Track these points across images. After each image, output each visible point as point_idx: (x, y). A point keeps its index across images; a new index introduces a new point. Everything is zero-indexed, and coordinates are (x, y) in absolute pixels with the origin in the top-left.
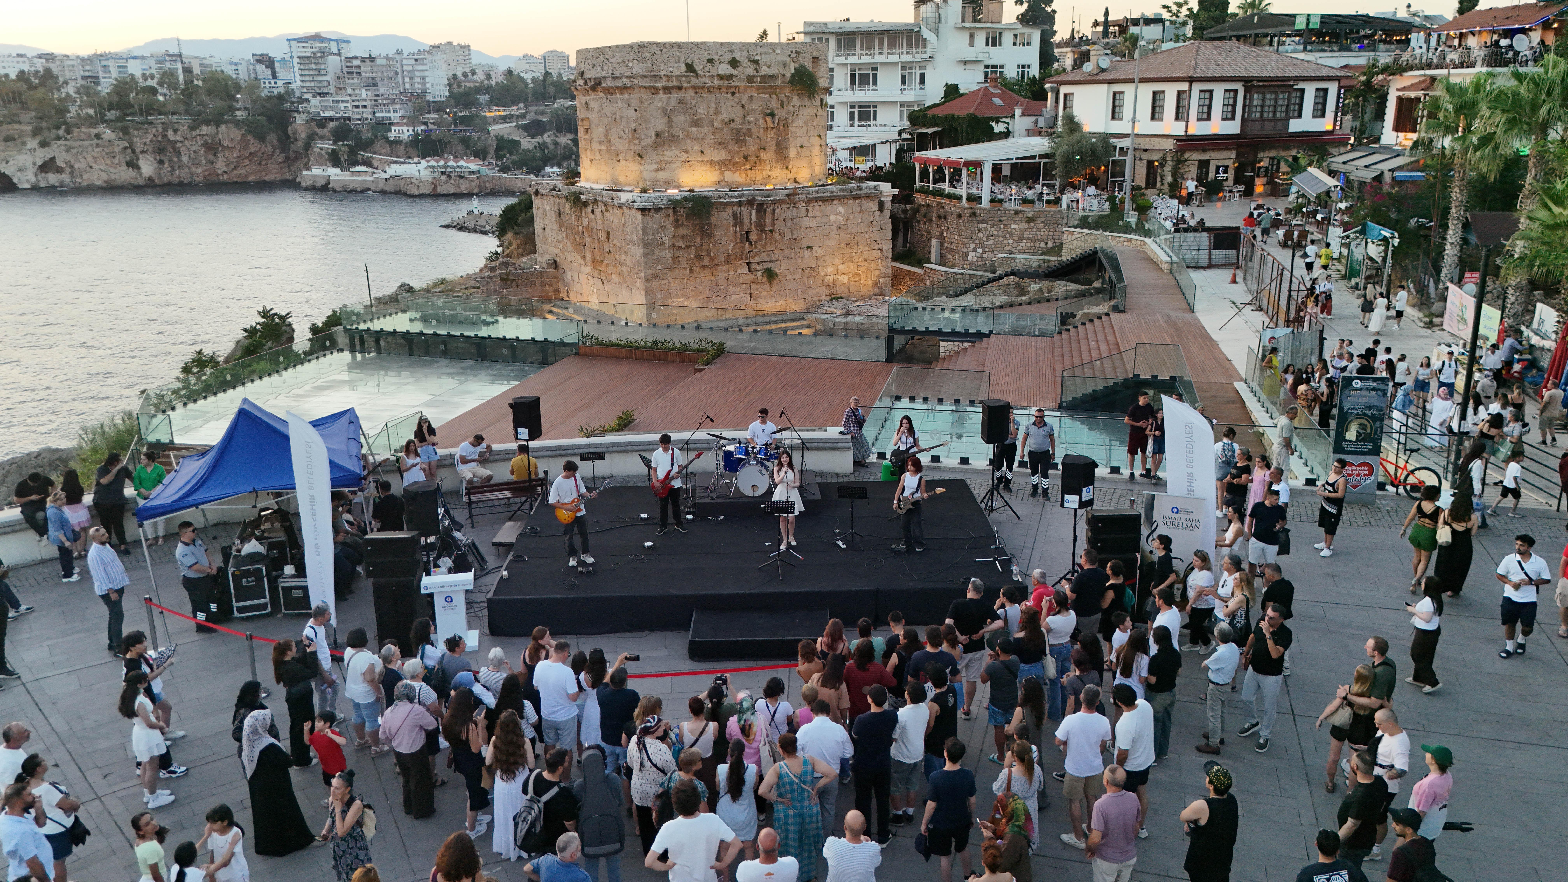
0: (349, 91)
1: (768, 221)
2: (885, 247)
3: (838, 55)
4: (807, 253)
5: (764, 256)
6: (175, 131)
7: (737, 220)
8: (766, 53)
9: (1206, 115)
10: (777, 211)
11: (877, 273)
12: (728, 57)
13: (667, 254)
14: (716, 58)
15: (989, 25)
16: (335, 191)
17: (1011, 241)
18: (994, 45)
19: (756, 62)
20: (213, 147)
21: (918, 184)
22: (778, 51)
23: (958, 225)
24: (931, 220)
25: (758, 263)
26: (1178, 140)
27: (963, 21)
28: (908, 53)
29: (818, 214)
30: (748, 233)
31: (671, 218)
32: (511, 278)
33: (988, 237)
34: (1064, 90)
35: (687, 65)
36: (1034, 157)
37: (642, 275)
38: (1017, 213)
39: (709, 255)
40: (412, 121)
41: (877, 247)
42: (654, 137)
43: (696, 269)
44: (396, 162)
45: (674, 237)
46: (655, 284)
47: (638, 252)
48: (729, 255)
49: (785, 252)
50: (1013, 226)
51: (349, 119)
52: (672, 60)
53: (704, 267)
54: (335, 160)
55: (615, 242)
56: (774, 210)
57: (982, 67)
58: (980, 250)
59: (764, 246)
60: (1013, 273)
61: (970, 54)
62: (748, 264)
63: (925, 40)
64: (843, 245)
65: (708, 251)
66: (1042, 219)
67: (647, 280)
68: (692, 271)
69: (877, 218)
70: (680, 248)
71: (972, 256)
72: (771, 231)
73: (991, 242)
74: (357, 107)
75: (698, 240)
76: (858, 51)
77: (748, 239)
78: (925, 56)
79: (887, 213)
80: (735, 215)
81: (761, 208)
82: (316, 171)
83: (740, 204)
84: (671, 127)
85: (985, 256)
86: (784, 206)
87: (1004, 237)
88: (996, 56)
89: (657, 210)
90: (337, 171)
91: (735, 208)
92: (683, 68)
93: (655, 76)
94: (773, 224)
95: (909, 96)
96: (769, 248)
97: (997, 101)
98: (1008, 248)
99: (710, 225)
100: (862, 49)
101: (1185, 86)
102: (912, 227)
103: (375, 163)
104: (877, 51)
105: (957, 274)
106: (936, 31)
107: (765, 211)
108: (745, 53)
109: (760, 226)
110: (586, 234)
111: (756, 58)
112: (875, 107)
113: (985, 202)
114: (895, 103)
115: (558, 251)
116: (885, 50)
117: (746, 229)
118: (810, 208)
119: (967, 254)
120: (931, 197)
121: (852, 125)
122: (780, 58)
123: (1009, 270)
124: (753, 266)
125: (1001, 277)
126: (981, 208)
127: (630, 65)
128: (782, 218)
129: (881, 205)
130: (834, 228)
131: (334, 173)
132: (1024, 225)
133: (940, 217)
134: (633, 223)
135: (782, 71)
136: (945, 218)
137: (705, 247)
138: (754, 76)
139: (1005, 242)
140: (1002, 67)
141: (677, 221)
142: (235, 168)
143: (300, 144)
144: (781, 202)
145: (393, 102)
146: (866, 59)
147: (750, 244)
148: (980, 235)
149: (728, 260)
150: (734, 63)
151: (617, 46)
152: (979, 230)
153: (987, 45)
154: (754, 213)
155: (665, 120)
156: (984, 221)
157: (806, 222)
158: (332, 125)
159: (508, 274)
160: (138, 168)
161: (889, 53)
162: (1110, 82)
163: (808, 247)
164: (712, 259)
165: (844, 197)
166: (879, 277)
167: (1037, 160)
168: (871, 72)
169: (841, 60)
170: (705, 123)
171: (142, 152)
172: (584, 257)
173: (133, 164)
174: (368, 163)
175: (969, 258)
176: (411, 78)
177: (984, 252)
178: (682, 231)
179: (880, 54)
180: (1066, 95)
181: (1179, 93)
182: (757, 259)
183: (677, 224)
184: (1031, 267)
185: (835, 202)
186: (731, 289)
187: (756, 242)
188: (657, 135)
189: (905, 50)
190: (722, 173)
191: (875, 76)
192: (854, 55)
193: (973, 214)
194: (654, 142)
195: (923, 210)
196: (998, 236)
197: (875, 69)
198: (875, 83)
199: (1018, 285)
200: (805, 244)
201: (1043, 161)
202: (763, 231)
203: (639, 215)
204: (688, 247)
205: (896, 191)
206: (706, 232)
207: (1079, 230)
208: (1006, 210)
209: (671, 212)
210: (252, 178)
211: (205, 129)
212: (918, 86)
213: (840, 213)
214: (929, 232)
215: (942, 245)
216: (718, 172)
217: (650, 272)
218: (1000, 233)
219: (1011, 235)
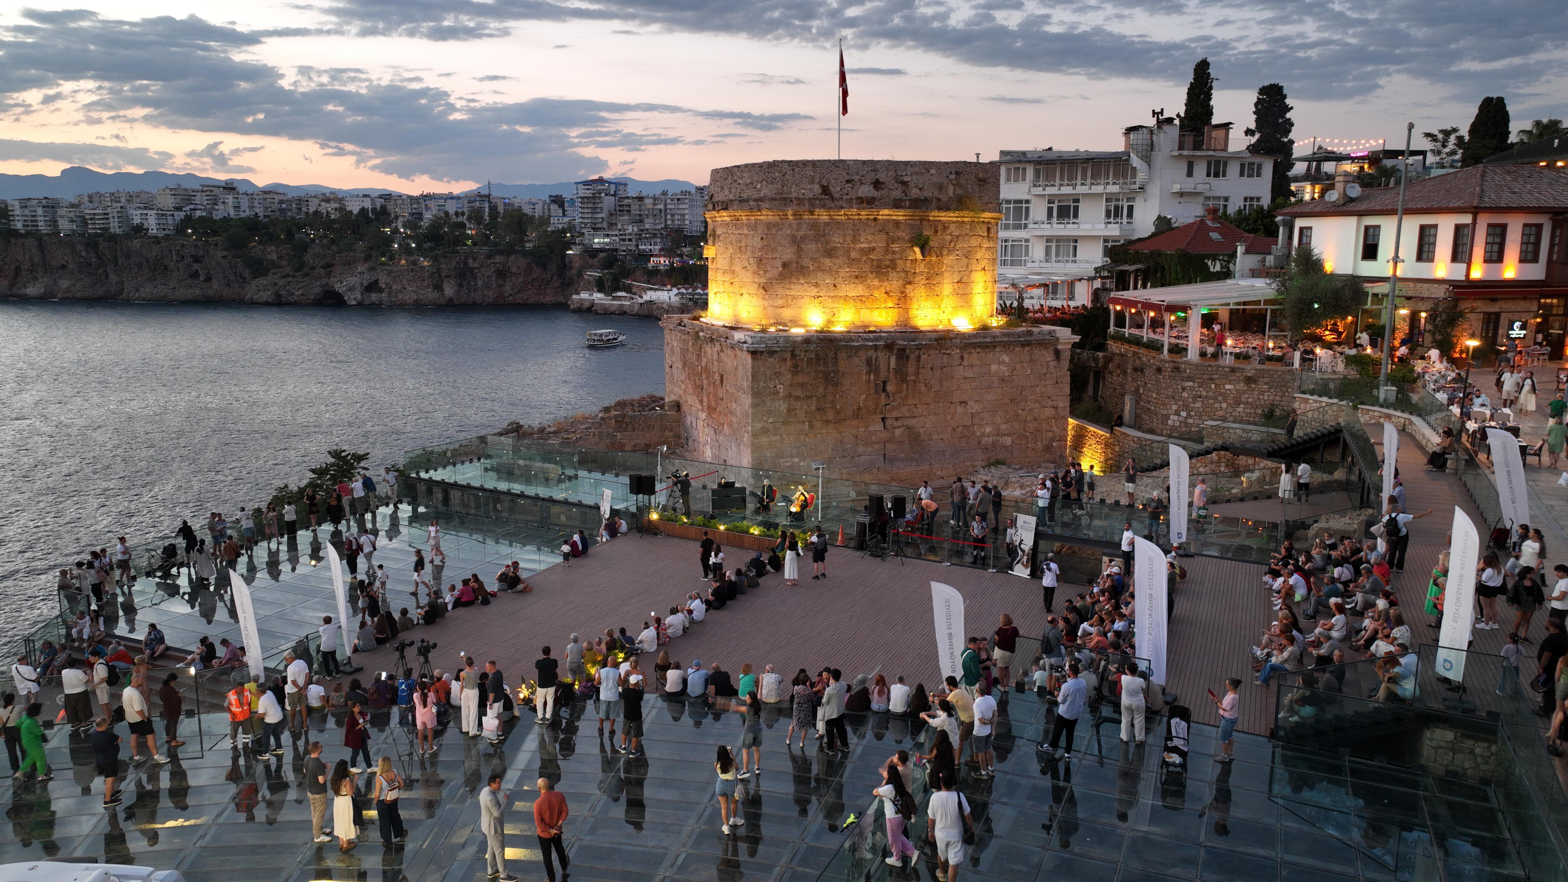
0: (619, 227)
1: (911, 368)
2: (1061, 405)
3: (1035, 186)
4: (960, 409)
5: (904, 411)
6: (475, 259)
7: (872, 366)
8: (917, 173)
9: (1495, 256)
10: (924, 357)
11: (1050, 435)
12: (871, 177)
13: (783, 406)
14: (856, 178)
15: (1211, 153)
16: (597, 313)
17: (1224, 405)
18: (1217, 175)
19: (905, 183)
20: (502, 274)
21: (1112, 329)
22: (933, 171)
23: (1158, 382)
24: (1125, 372)
25: (897, 419)
26: (1455, 287)
27: (1181, 148)
28: (1114, 184)
29: (975, 362)
30: (884, 382)
31: (789, 363)
32: (627, 420)
33: (1195, 398)
34: (1299, 223)
35: (823, 186)
36: (1258, 302)
37: (750, 428)
38: (1233, 370)
39: (834, 407)
40: (668, 252)
41: (1050, 403)
42: (780, 269)
43: (818, 424)
44: (651, 289)
45: (791, 385)
46: (764, 440)
47: (747, 400)
48: (859, 408)
49: (932, 407)
50: (1228, 387)
51: (616, 250)
52: (805, 181)
53: (827, 421)
54: (600, 286)
55: (728, 388)
56: (919, 357)
57: (1201, 200)
58: (1184, 414)
59: (906, 398)
60: (1224, 448)
61: (1189, 185)
62: (883, 419)
63: (1134, 170)
64: (1006, 401)
65: (833, 403)
66: (1266, 380)
67: (755, 435)
68: (811, 426)
69: (1052, 370)
70: (798, 398)
71: (1173, 420)
72: (914, 381)
73: (1198, 405)
74: (624, 240)
75: (821, 390)
76: (1058, 182)
77: (884, 390)
78: (1134, 187)
79: (1065, 364)
80: (869, 362)
81: (902, 354)
82: (584, 295)
83: (876, 348)
84: (800, 257)
85: (1190, 421)
86: (931, 352)
87: (1215, 398)
88: (1220, 187)
89: (771, 353)
90: (600, 295)
91: (870, 353)
92: (817, 189)
93: (786, 198)
94: (917, 374)
95: (1113, 230)
96: (911, 401)
97: (1215, 236)
98: (1220, 413)
99: (836, 372)
100: (1062, 179)
101: (1467, 219)
102: (1104, 378)
103: (634, 290)
104: (1079, 182)
105: (1153, 442)
106: (1147, 159)
107: (908, 357)
108: (892, 173)
109: (901, 375)
110: (704, 376)
111: (906, 179)
112: (1076, 241)
113: (1193, 355)
114: (1099, 237)
115: (681, 392)
116: (1089, 181)
117: (882, 377)
118: (966, 356)
119: (1167, 417)
120: (1126, 346)
121: (1047, 261)
122: (935, 179)
123: (1220, 442)
124: (889, 422)
125: (1208, 452)
126: (1186, 363)
127: (759, 186)
128: (930, 365)
129: (1057, 354)
130: (995, 379)
131: (598, 296)
132: (1241, 386)
133: (1135, 370)
134: (744, 367)
135: (936, 194)
136: (1142, 371)
137: (829, 398)
138: (901, 200)
139: (1217, 405)
140: (1226, 199)
141: (796, 366)
142: (519, 292)
143: (574, 271)
144: (929, 347)
145: (655, 236)
146: (1067, 190)
147: (888, 396)
148: (1185, 394)
149: (858, 413)
150: (877, 184)
151: (746, 166)
152: (1184, 389)
153: (1208, 175)
154: (893, 359)
155: (794, 249)
156: (1190, 379)
157: (960, 372)
158: (602, 255)
159: (623, 416)
160: (443, 290)
161: (1092, 184)
162: (1361, 214)
163: (961, 403)
164: (838, 412)
165: (1010, 343)
166: (1053, 439)
167: (1262, 306)
168: (1072, 204)
169: (1039, 191)
170: (840, 253)
171: (447, 277)
172: (701, 401)
173: (438, 287)
174: (628, 289)
175: (1170, 422)
176: (673, 215)
177: (1189, 416)
178: (800, 378)
179: (1082, 184)
180: (1301, 230)
181: (1458, 228)
182: (895, 414)
183: (796, 369)
184: (1249, 440)
185: (998, 349)
186: (861, 449)
187: (894, 394)
188: (785, 265)
189: (1111, 181)
190: (858, 310)
191: (1076, 209)
192: (1054, 185)
193: (1177, 369)
194: (781, 274)
195: (1117, 359)
196: (1207, 397)
197: (1077, 201)
198: (1076, 216)
199: (1230, 464)
200: (957, 397)
201: (1270, 307)
202: (904, 380)
203: (749, 358)
204: (808, 397)
205: (1077, 338)
206: (831, 379)
207: (1315, 397)
208: (1219, 366)
209: (788, 356)
210: (532, 300)
211: (498, 259)
212: (1125, 220)
213: (1004, 362)
214: (1122, 386)
215: (1137, 403)
216: (853, 310)
217: (758, 425)
218: (1211, 394)
219: (1225, 397)
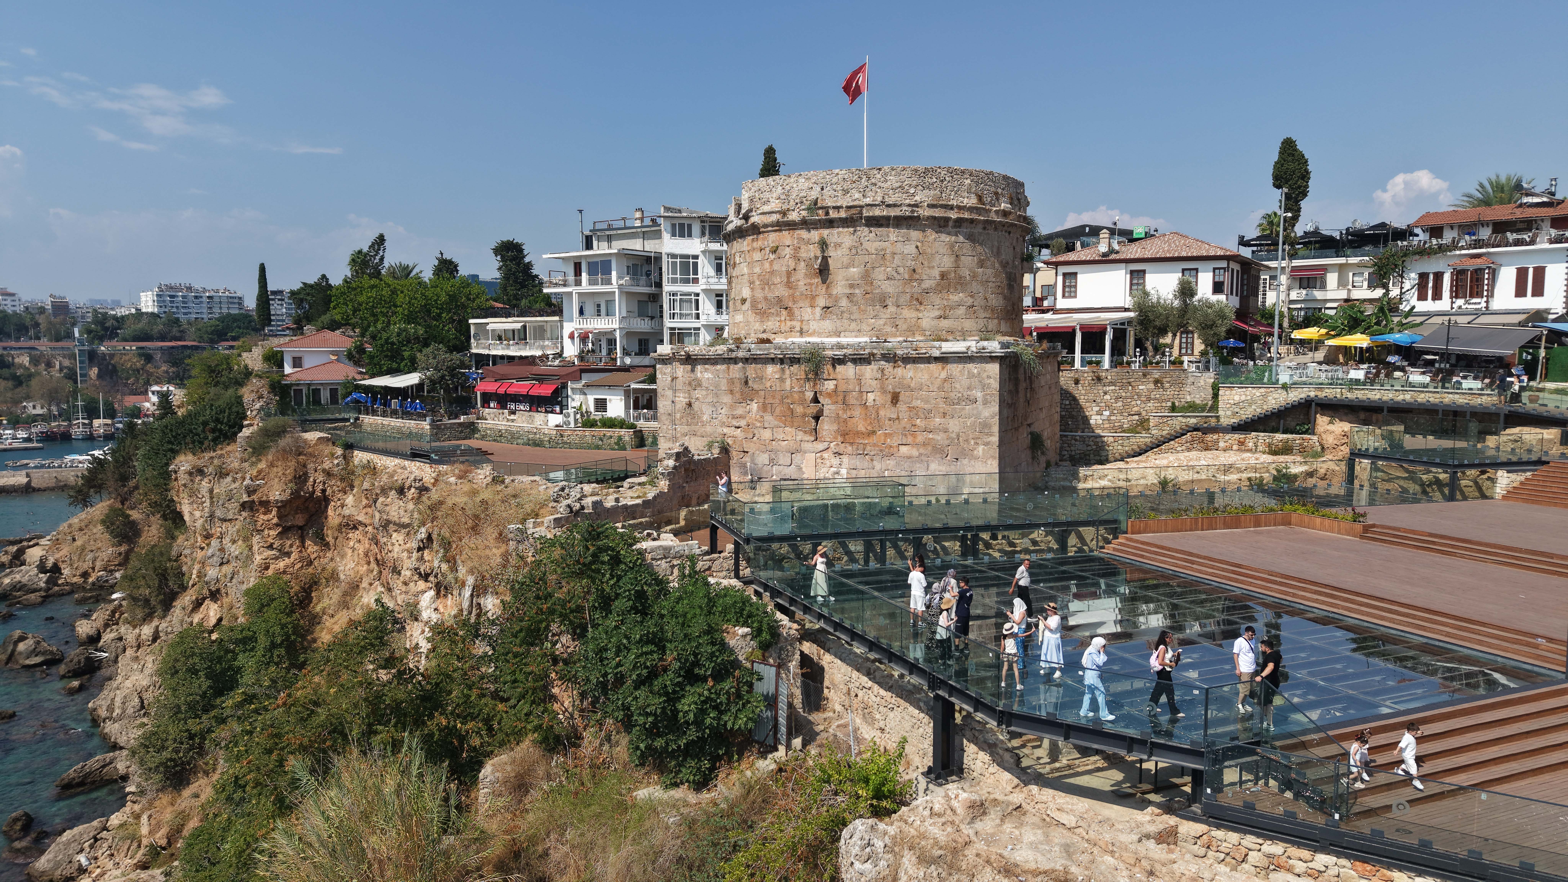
7: (1025, 374)
11: (1056, 437)
12: (1007, 191)
14: (1000, 191)
17: (1139, 402)
30: (1028, 390)
33: (1117, 398)
34: (1063, 270)
35: (978, 196)
37: (993, 439)
38: (1144, 374)
41: (1057, 409)
42: (938, 279)
47: (985, 411)
48: (1022, 415)
49: (1036, 413)
50: (1140, 387)
52: (963, 188)
55: (917, 404)
58: (1107, 413)
59: (1032, 405)
60: (1196, 429)
62: (1027, 426)
69: (1058, 379)
71: (1095, 420)
73: (1120, 404)
77: (1027, 397)
84: (958, 266)
85: (1113, 418)
87: (1132, 398)
92: (974, 198)
93: (945, 206)
94: (1034, 382)
96: (1032, 408)
98: (1136, 409)
101: (1223, 264)
109: (1031, 383)
110: (825, 401)
113: (1109, 364)
117: (1027, 385)
119: (1089, 418)
125: (1181, 434)
126: (1103, 371)
129: (1059, 366)
130: (1048, 387)
132: (1150, 386)
139: (1133, 403)
148: (1107, 397)
150: (1010, 199)
152: (1105, 393)
155: (952, 259)
156: (1112, 384)
157: (1042, 380)
162: (1127, 262)
165: (1052, 355)
166: (1057, 441)
170: (989, 263)
172: (812, 431)
175: (1092, 422)
177: (1112, 414)
180: (1065, 275)
181: (1215, 270)
182: (1029, 420)
193: (1097, 378)
196: (1126, 398)
200: (1041, 403)
208: (1132, 372)
217: (1000, 435)
218: (1128, 394)
219: (1139, 395)
